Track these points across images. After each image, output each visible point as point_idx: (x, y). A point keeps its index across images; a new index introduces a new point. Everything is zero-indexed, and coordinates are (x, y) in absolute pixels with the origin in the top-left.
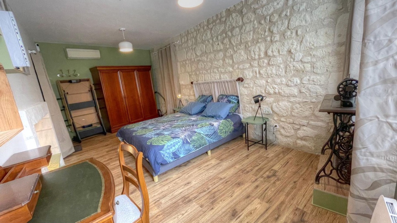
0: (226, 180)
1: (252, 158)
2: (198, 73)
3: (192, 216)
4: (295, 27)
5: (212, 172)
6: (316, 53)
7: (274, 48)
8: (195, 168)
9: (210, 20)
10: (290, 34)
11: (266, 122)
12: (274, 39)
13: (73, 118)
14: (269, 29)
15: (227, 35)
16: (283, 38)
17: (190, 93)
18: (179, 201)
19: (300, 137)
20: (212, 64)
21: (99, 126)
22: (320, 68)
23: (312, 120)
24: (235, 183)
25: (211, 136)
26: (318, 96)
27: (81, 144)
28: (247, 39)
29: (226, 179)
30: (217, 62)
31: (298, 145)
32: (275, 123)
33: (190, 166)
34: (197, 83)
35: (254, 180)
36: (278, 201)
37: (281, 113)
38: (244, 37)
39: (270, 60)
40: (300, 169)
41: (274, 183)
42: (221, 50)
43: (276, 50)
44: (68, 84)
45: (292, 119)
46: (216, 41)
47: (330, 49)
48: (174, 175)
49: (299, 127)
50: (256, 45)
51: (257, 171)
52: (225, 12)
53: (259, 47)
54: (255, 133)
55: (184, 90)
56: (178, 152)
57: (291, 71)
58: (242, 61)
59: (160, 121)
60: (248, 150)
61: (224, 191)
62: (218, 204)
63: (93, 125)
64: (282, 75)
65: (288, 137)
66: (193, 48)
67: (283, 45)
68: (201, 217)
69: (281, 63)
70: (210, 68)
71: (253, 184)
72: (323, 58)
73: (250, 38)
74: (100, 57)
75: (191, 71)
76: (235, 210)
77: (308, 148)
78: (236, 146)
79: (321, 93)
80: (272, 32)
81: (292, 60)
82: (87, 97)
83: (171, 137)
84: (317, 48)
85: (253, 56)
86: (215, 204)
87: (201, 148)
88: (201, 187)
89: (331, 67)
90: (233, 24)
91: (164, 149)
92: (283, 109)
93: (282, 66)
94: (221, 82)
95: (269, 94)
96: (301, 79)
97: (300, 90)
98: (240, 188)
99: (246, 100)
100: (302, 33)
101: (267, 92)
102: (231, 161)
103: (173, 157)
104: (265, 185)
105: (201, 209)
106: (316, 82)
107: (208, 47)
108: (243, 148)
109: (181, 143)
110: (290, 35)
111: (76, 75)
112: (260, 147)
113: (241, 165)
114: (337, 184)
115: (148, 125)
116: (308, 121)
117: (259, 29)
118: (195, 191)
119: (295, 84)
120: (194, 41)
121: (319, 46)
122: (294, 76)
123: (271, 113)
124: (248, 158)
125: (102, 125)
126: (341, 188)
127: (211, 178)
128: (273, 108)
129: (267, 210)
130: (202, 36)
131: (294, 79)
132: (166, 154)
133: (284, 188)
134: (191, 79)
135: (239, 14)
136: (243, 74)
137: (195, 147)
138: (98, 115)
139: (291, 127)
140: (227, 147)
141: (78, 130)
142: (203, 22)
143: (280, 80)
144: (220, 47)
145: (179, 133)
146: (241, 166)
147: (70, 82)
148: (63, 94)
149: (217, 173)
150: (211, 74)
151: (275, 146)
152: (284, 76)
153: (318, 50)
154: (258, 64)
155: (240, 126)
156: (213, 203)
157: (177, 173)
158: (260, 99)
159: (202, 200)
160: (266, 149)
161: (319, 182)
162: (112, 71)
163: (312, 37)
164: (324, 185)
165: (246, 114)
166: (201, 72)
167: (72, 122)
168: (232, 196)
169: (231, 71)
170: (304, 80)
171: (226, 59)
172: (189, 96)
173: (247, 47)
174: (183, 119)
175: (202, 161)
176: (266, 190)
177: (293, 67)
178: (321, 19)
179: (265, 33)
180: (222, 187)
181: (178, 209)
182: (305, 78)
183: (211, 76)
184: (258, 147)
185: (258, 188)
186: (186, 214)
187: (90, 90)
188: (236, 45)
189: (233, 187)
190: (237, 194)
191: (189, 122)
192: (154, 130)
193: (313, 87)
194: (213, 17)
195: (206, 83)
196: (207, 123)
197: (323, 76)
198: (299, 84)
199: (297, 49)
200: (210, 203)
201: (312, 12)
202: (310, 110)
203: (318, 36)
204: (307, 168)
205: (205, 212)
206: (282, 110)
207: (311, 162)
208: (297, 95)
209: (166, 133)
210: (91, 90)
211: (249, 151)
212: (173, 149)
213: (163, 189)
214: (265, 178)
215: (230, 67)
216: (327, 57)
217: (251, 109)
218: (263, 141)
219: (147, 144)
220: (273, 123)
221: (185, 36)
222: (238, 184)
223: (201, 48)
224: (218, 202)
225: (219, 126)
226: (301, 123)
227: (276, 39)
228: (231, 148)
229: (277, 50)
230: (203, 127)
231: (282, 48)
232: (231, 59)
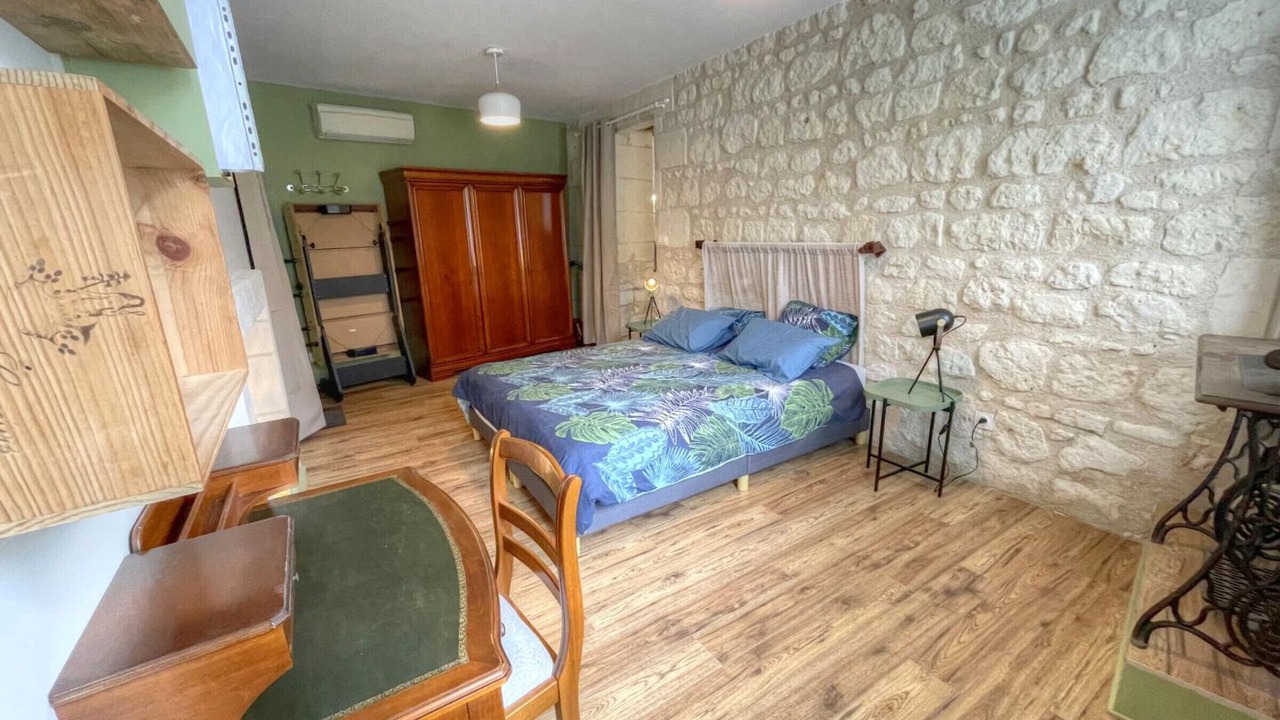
0: (803, 581)
1: (890, 518)
2: (722, 213)
3: (691, 684)
4: (1114, 75)
5: (753, 550)
6: (1187, 178)
7: (1018, 149)
8: (696, 527)
9: (787, 31)
10: (1090, 100)
11: (952, 404)
12: (1022, 116)
13: (324, 325)
14: (1009, 78)
15: (844, 91)
16: (1061, 114)
17: (686, 278)
18: (647, 630)
19: (1071, 470)
20: (775, 185)
21: (395, 354)
22: (1193, 236)
23: (1126, 417)
24: (834, 596)
25: (755, 431)
26: (1167, 336)
27: (340, 404)
28: (918, 110)
29: (800, 578)
30: (796, 181)
31: (1056, 495)
32: (980, 410)
33: (682, 518)
34: (718, 248)
35: (898, 595)
36: (983, 681)
37: (1011, 380)
38: (908, 103)
39: (993, 191)
40: (1061, 579)
41: (970, 615)
42: (814, 141)
43: (1023, 156)
44: (316, 215)
45: (1050, 405)
46: (801, 110)
47: (1244, 171)
48: (631, 543)
49: (1071, 435)
50: (949, 133)
51: (907, 565)
52: (847, 8)
53: (959, 139)
54: (902, 434)
55: (669, 266)
56: (650, 472)
57: (1072, 236)
58: (889, 185)
59: (589, 362)
60: (876, 490)
61: (795, 617)
62: (777, 660)
63: (378, 350)
64: (1032, 247)
65: (1026, 463)
66: (717, 125)
67: (1057, 137)
68: (720, 693)
69: (1035, 205)
70: (768, 202)
71: (896, 609)
72: (1212, 198)
73: (929, 105)
74: (412, 137)
75: (697, 203)
76: (834, 687)
77: (1098, 510)
78: (832, 470)
79: (1178, 325)
80: (1018, 91)
81: (1082, 197)
82: (367, 263)
83: (632, 422)
84: (1192, 160)
85: (932, 171)
86: (765, 658)
87: (721, 465)
88: (718, 594)
89: (1239, 237)
90: (872, 53)
91: (609, 458)
92: (1020, 367)
93: (1038, 215)
94: (803, 250)
95: (975, 308)
96: (1106, 268)
97: (1096, 308)
98: (847, 616)
99: (883, 321)
100: (1140, 100)
101: (966, 299)
102: (817, 519)
103: (634, 485)
104: (938, 619)
105: (720, 666)
106: (1168, 285)
107: (766, 127)
108: (856, 480)
109: (661, 442)
110: (1086, 106)
111: (338, 192)
112: (917, 484)
113: (850, 539)
114: (1215, 657)
115: (551, 370)
116: (1108, 419)
117: (967, 75)
118: (698, 605)
119: (1080, 285)
120: (721, 102)
121: (1203, 156)
122: (1081, 253)
123: (973, 373)
124: (875, 519)
125: (404, 353)
126: (1232, 674)
127: (750, 569)
128: (981, 360)
129: (945, 707)
130: (753, 88)
131: (1078, 267)
132: (615, 473)
133: (1004, 641)
134: (696, 231)
135: (898, 17)
136: (885, 232)
137: (704, 459)
138: (395, 320)
139: (1038, 432)
140: (802, 472)
141: (337, 361)
142: (762, 40)
143: (1022, 264)
144: (812, 132)
145: (655, 408)
146: (851, 543)
147: (322, 210)
148: (302, 245)
149: (771, 555)
150: (767, 220)
151: (970, 488)
152: (1042, 252)
153: (1194, 169)
154: (948, 201)
155: (852, 408)
156: (759, 652)
157: (638, 534)
158: (941, 323)
159: (724, 637)
160: (940, 495)
161: (1146, 641)
162: (448, 184)
163: (1179, 119)
164: (1163, 656)
165: (877, 369)
166: (734, 210)
167: (319, 335)
168: (822, 641)
169: (841, 216)
170: (1117, 273)
171: (829, 174)
172: (682, 286)
173: (915, 137)
174: (665, 363)
175: (718, 506)
176: (941, 636)
177: (1080, 223)
178: (1229, 54)
179: (988, 94)
180: (790, 603)
181: (647, 654)
182: (1125, 265)
183: (769, 228)
184: (907, 485)
185: (913, 626)
186: (672, 675)
187: (377, 239)
188: (872, 128)
189: (825, 611)
190: (838, 634)
191: (685, 375)
192: (575, 390)
193: (1153, 303)
194: (799, 24)
195: (747, 248)
196: (748, 387)
197: (1197, 267)
198: (1094, 286)
199: (1110, 159)
200: (751, 652)
201: (1193, 24)
202: (1125, 381)
203: (1202, 116)
204: (1087, 580)
205: (735, 678)
206: (1015, 370)
207: (1105, 562)
208: (1081, 324)
209: (613, 405)
210: (380, 242)
211: (878, 494)
212: (636, 462)
213: (596, 583)
214: (935, 595)
215: (841, 203)
216: (1228, 200)
217: (897, 352)
218: (930, 466)
219: (557, 434)
220: (974, 407)
221: (691, 83)
222: (844, 602)
223: (742, 130)
224: (773, 654)
225: (785, 399)
226: (1081, 422)
227: (1028, 117)
228: (817, 475)
229: (1029, 157)
230: (732, 396)
231: (1050, 152)
232: (848, 174)
